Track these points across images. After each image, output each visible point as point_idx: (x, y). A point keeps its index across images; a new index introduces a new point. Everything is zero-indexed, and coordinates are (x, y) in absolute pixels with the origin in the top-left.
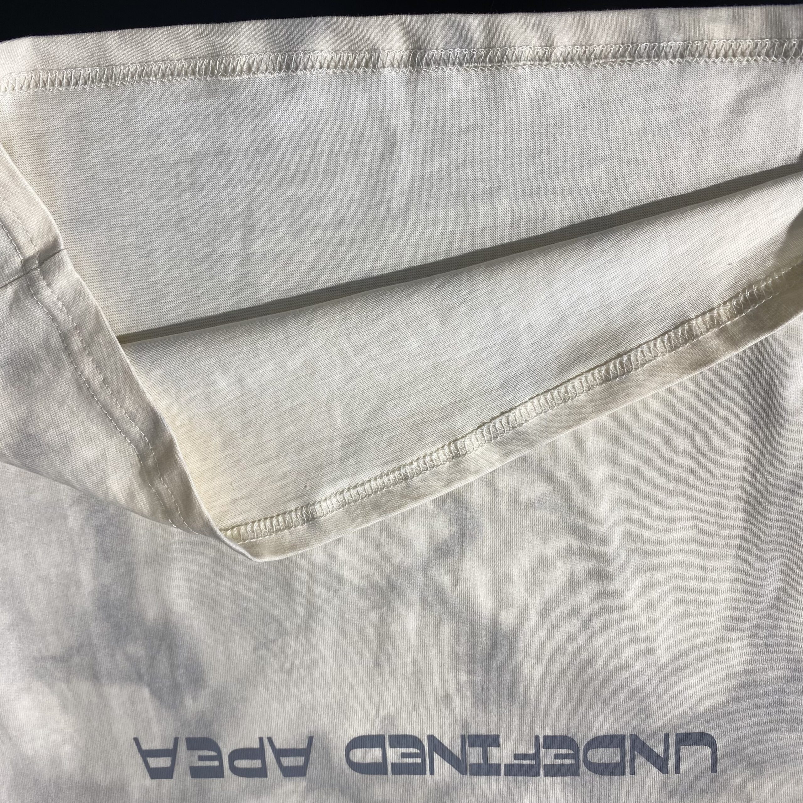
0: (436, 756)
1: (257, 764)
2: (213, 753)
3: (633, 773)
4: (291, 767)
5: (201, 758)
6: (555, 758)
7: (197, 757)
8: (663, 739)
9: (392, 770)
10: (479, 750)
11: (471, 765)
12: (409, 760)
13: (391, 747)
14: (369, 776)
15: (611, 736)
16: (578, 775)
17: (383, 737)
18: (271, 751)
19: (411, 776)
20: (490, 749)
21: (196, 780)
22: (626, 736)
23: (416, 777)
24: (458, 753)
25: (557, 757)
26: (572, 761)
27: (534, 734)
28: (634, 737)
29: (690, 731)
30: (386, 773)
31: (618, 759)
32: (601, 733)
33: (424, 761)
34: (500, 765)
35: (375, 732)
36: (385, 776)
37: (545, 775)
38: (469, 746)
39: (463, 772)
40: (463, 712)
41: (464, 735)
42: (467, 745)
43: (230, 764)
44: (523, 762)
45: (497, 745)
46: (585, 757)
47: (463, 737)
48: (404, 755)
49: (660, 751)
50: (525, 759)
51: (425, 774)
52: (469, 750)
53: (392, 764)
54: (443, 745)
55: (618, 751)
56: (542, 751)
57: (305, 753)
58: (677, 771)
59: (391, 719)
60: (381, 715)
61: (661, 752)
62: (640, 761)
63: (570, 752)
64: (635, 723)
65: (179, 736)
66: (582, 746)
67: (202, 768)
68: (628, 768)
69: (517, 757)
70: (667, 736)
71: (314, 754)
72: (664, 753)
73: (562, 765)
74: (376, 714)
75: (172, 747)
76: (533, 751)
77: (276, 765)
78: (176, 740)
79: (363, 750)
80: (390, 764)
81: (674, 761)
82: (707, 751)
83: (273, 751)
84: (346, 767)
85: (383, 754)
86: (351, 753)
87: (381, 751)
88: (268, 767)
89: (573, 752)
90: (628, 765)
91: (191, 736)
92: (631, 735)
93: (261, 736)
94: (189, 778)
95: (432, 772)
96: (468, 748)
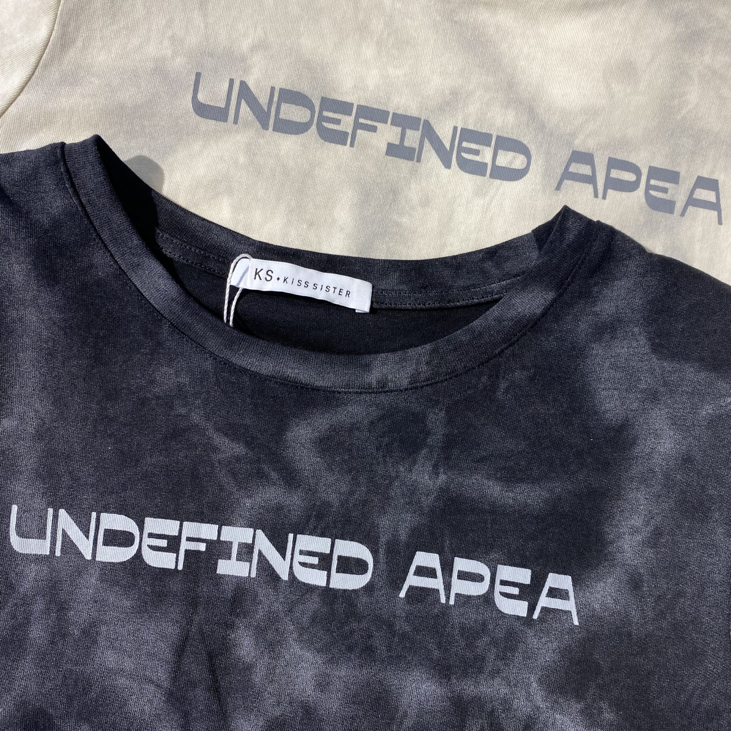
0: (448, 146)
1: (615, 174)
2: (653, 193)
3: (273, 89)
4: (584, 163)
5: (665, 190)
6: (340, 120)
7: (669, 192)
8: (240, 119)
9: (492, 139)
10: (406, 144)
11: (418, 130)
12: (473, 146)
13: (486, 164)
14: (514, 137)
15: (286, 132)
16: (322, 98)
17: (492, 176)
18: (598, 184)
19: (475, 129)
20: (397, 142)
21: (677, 169)
22: (272, 129)
23: (471, 127)
24: (427, 145)
25: (338, 122)
26: (326, 114)
27: (354, 149)
28: (265, 127)
29: (214, 122)
30: (498, 137)
31: (284, 107)
32: (293, 137)
33: (460, 143)
34: (391, 124)
35: (498, 182)
36: (500, 134)
37: (353, 104)
38: (415, 149)
39: (427, 124)
40: (413, 186)
41: (417, 161)
42: (417, 150)
43: (640, 179)
44: (369, 122)
45: (390, 146)
46: (312, 116)
47: (419, 160)
48: (476, 152)
49: (244, 106)
50: (367, 125)
51: (462, 129)
52: (416, 146)
53: (490, 146)
54: (439, 156)
55: (282, 116)
56: (350, 131)
57: (567, 175)
58: (232, 81)
59: (479, 193)
60: (488, 198)
61: (243, 104)
62: (263, 100)
63: (325, 124)
64: (261, 141)
65: (679, 217)
66: (314, 127)
67: (667, 181)
68: (276, 95)
69: (374, 129)
70: (236, 122)
71: (560, 171)
72: (240, 103)
73: (335, 112)
74: (492, 201)
75: (689, 207)
76: (359, 132)
77: (597, 169)
78: (683, 214)
79: (513, 167)
80: (492, 146)
81: (233, 93)
82: (201, 97)
83: (596, 183)
84: (533, 152)
85: (496, 158)
86: (525, 166)
87: (497, 161)
88: (605, 167)
89: (323, 123)
90: (276, 99)
91: (668, 215)
92: (267, 129)
93: (603, 201)
94: (682, 174)
95: (455, 129)
96: (417, 147)
